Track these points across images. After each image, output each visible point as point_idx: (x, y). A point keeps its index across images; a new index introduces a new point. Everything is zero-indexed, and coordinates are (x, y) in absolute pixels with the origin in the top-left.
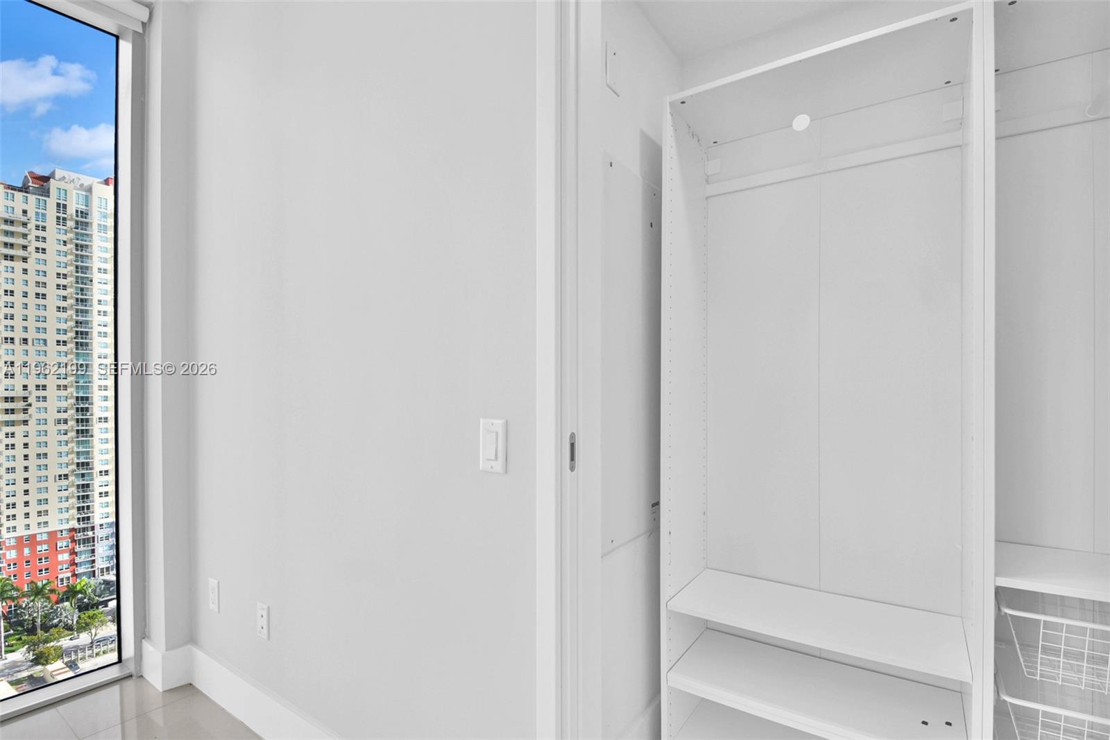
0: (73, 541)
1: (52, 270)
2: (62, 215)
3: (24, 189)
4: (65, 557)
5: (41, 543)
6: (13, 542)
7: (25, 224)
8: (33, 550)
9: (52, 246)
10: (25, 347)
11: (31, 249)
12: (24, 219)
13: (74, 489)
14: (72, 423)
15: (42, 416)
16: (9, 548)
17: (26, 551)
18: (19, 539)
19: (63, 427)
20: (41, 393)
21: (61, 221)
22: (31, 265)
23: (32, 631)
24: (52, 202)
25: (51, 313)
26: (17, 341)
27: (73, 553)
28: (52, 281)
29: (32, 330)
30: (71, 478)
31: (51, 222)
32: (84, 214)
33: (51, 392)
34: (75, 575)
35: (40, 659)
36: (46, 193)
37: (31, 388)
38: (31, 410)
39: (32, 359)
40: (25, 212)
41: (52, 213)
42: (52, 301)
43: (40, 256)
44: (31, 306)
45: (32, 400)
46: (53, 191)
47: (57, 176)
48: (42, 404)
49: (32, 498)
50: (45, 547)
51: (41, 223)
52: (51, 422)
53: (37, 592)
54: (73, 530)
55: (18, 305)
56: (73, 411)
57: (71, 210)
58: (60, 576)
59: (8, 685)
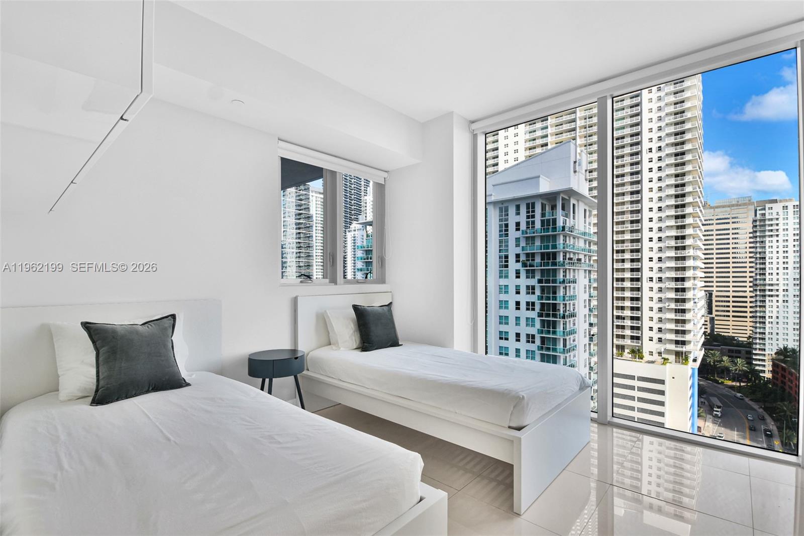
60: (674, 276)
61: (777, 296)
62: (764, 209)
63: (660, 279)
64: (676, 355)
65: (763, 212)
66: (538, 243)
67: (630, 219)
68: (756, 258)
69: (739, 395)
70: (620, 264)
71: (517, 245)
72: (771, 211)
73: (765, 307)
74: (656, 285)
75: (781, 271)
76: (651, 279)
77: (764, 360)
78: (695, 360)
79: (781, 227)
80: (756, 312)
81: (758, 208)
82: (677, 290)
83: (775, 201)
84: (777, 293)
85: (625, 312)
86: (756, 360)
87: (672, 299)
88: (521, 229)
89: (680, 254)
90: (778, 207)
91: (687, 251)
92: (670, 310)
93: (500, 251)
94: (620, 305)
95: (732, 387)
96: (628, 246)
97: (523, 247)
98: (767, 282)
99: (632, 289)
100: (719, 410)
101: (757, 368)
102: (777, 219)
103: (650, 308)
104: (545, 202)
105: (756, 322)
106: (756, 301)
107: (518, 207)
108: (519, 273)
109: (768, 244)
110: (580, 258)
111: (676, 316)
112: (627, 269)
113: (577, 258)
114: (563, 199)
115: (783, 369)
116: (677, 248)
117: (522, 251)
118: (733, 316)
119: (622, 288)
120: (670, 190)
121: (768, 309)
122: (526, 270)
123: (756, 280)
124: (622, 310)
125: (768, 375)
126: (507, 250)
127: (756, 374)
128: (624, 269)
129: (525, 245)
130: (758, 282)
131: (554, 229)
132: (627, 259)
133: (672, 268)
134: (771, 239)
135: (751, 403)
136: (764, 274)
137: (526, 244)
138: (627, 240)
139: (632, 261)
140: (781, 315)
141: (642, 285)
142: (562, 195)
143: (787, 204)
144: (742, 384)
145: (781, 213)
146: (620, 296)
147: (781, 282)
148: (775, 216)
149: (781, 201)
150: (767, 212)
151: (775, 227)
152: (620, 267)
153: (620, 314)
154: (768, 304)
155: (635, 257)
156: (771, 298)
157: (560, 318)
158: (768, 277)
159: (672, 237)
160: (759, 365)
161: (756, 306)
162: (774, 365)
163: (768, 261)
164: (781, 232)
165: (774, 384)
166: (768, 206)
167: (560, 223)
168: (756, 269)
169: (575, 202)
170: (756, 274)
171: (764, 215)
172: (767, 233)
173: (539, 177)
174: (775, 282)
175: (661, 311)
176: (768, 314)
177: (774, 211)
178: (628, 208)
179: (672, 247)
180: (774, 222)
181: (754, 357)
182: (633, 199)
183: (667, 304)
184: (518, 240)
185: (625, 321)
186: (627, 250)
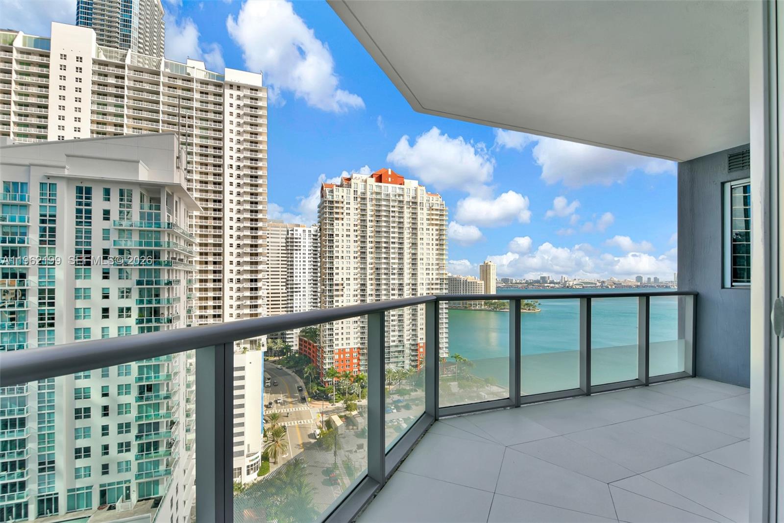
0: (359, 354)
1: (352, 223)
2: (356, 196)
3: (341, 186)
4: (355, 361)
5: (347, 353)
6: (337, 351)
7: (342, 202)
8: (344, 356)
9: (352, 211)
10: (342, 260)
11: (345, 214)
12: (342, 200)
13: (359, 328)
14: (359, 296)
15: (349, 293)
16: (336, 354)
17: (342, 356)
18: (339, 350)
19: (356, 298)
20: (348, 282)
21: (355, 198)
22: (345, 222)
23: (344, 394)
24: (352, 190)
25: (352, 244)
26: (340, 257)
27: (359, 359)
28: (352, 228)
29: (345, 252)
30: (359, 323)
31: (352, 201)
32: (364, 193)
33: (352, 282)
34: (359, 370)
35: (348, 408)
36: (349, 186)
37: (345, 279)
38: (345, 290)
39: (345, 266)
40: (343, 197)
41: (352, 195)
42: (353, 238)
43: (348, 217)
44: (345, 241)
45: (345, 285)
46: (353, 185)
47: (354, 177)
48: (348, 287)
49: (344, 331)
50: (348, 355)
51: (348, 201)
52: (351, 296)
53: (346, 376)
54: (359, 348)
55: (340, 241)
56: (359, 291)
57: (359, 193)
58: (354, 370)
59: (338, 418)
60: (249, 277)
61: (300, 291)
62: (293, 231)
63: (239, 281)
64: (251, 344)
65: (292, 232)
66: (136, 237)
67: (213, 224)
68: (288, 265)
69: (279, 366)
70: (204, 266)
71: (106, 238)
72: (296, 232)
73: (293, 299)
74: (235, 286)
75: (302, 275)
76: (231, 280)
77: (292, 338)
78: (263, 345)
79: (302, 244)
80: (288, 303)
81: (290, 229)
82: (252, 289)
83: (298, 226)
84: (300, 290)
85: (208, 311)
86: (288, 338)
87: (248, 296)
88: (111, 219)
89: (254, 259)
90: (300, 230)
91: (259, 258)
92: (246, 306)
93: (77, 243)
94: (204, 305)
95: (274, 362)
96: (211, 250)
97: (114, 241)
98: (295, 282)
99: (215, 290)
100: (269, 381)
101: (290, 344)
102: (300, 238)
103: (230, 305)
104: (144, 192)
105: (288, 311)
106: (288, 296)
107: (107, 192)
108: (108, 273)
109: (295, 256)
110: (181, 258)
111: (251, 311)
112: (210, 270)
113: (178, 258)
114: (168, 194)
115: (305, 342)
116: (252, 255)
117: (114, 245)
118: (272, 308)
119: (205, 288)
120: (246, 205)
121: (295, 301)
122: (119, 269)
123: (288, 280)
124: (205, 309)
125: (295, 348)
126: (89, 244)
127: (288, 348)
128: (207, 270)
129: (117, 239)
130: (289, 282)
131: (158, 225)
132: (210, 261)
133: (248, 270)
134: (296, 252)
135: (287, 370)
136: (293, 277)
137: (119, 238)
138: (210, 244)
139: (215, 263)
140: (302, 305)
141: (223, 286)
142: (167, 189)
143: (305, 229)
144: (281, 358)
145: (302, 235)
146: (204, 296)
147: (302, 282)
148: (299, 236)
149: (302, 227)
150: (295, 232)
151: (298, 244)
152: (204, 269)
153: (203, 313)
154: (295, 297)
155: (217, 260)
156: (296, 294)
157: (165, 323)
158: (295, 278)
159: (248, 244)
160: (290, 342)
161: (288, 300)
162: (300, 340)
163: (295, 267)
164: (302, 248)
165: (300, 353)
166: (295, 228)
167: (164, 219)
168: (288, 273)
169: (178, 200)
170: (288, 277)
171: (293, 234)
172: (295, 248)
173: (138, 162)
174: (298, 282)
175: (239, 307)
176: (295, 305)
177: (298, 233)
178: (211, 214)
179: (248, 253)
180: (298, 240)
181: (287, 336)
182: (215, 207)
183: (244, 301)
184: (106, 232)
185: (208, 319)
186: (210, 253)
